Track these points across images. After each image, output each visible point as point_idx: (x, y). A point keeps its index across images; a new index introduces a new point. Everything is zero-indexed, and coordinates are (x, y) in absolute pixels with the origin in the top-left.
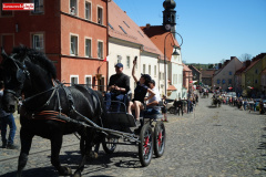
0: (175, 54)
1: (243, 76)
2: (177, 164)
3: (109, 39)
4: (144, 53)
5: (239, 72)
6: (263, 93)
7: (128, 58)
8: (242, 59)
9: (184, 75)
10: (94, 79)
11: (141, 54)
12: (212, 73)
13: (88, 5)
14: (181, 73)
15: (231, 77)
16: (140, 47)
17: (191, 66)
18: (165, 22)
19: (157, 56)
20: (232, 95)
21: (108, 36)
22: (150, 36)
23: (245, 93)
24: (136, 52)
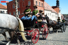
0: (59, 12)
3: (44, 10)
7: (49, 13)
9: (62, 17)
13: (40, 3)
16: (51, 11)
17: (63, 15)
18: (57, 5)
19: (55, 13)
22: (53, 9)
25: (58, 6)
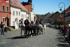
0: (31, 11)
1: (52, 18)
2: (31, 44)
3: (10, 6)
4: (22, 11)
5: (51, 17)
6: (57, 23)
7: (17, 12)
8: (52, 13)
9: (35, 18)
10: (6, 18)
11: (21, 11)
12: (43, 17)
14: (34, 17)
15: (48, 19)
16: (21, 9)
17: (37, 15)
18: (29, 1)
19: (26, 12)
20: (49, 24)
21: (10, 5)
22: (24, 5)
23: (52, 23)
24: (19, 10)
25: (30, 3)
